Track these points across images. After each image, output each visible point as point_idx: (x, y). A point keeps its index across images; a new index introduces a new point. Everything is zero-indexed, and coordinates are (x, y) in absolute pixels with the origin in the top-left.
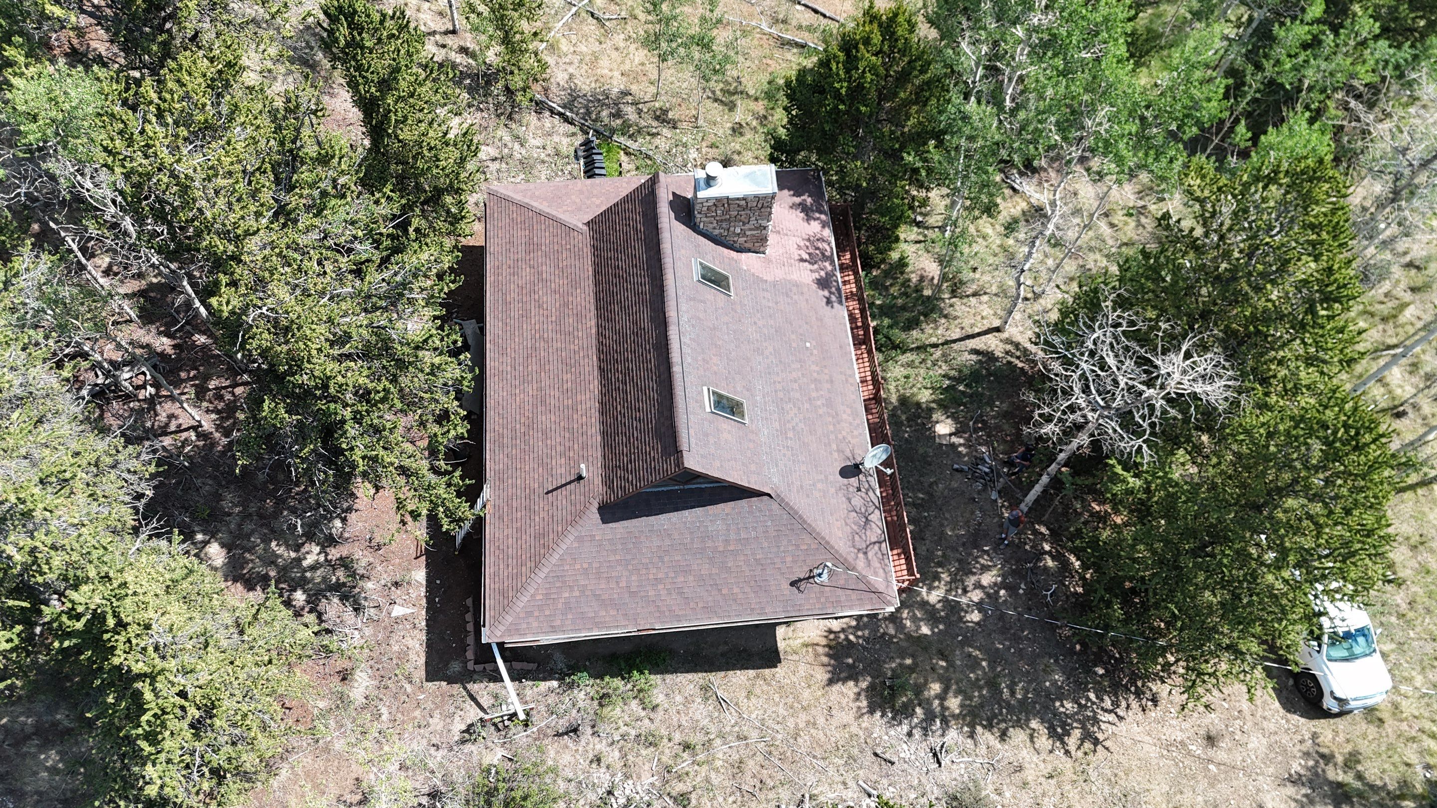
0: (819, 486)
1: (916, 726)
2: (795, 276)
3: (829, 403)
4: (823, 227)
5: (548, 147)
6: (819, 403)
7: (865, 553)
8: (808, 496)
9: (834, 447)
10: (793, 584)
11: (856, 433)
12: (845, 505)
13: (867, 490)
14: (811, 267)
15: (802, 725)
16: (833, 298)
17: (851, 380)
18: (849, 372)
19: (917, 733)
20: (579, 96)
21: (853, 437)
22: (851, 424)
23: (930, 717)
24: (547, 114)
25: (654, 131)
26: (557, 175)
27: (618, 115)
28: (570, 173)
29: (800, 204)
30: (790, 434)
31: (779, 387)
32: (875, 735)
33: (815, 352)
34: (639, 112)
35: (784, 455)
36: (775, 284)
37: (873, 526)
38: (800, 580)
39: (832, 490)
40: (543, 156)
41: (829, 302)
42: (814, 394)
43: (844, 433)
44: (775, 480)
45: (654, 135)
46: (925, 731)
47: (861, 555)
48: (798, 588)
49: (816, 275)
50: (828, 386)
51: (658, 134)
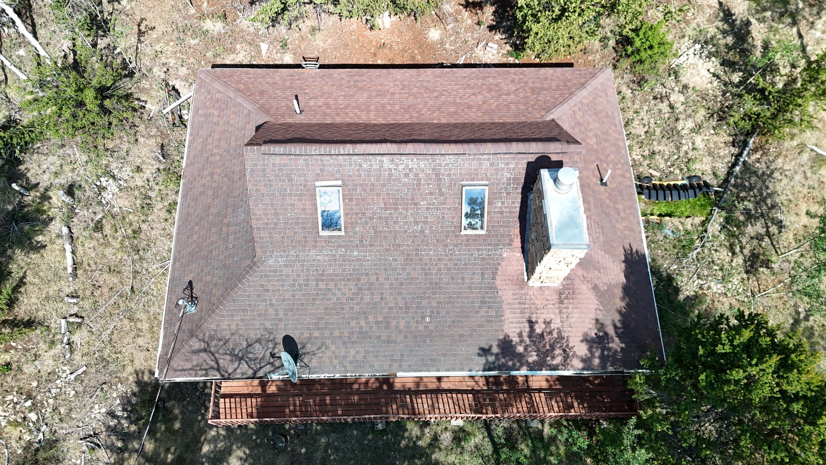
0: (271, 311)
1: (119, 422)
2: (508, 315)
3: (363, 335)
4: (583, 360)
5: (695, 153)
6: (363, 323)
7: (205, 351)
8: (259, 296)
9: (316, 334)
10: (190, 283)
11: (336, 362)
12: (253, 335)
13: (272, 364)
14: (525, 334)
15: (139, 325)
16: (491, 359)
17: (395, 366)
18: (405, 365)
19: (113, 423)
20: (764, 182)
21: (330, 358)
22: (345, 357)
23: (126, 437)
24: (735, 150)
25: (738, 249)
26: (666, 161)
27: (749, 215)
28: (671, 172)
29: (606, 334)
30: (322, 285)
31: (373, 278)
32: (119, 385)
33: (421, 327)
34: (759, 238)
35: (298, 276)
36: (493, 288)
37: (236, 365)
38: (192, 289)
39: (268, 325)
40: (685, 148)
41: (485, 351)
42: (371, 319)
43: (333, 348)
44: (271, 262)
45: (731, 248)
46: (112, 430)
47: (203, 345)
48: (186, 288)
49: (516, 340)
50: (384, 337)
51: (734, 253)
